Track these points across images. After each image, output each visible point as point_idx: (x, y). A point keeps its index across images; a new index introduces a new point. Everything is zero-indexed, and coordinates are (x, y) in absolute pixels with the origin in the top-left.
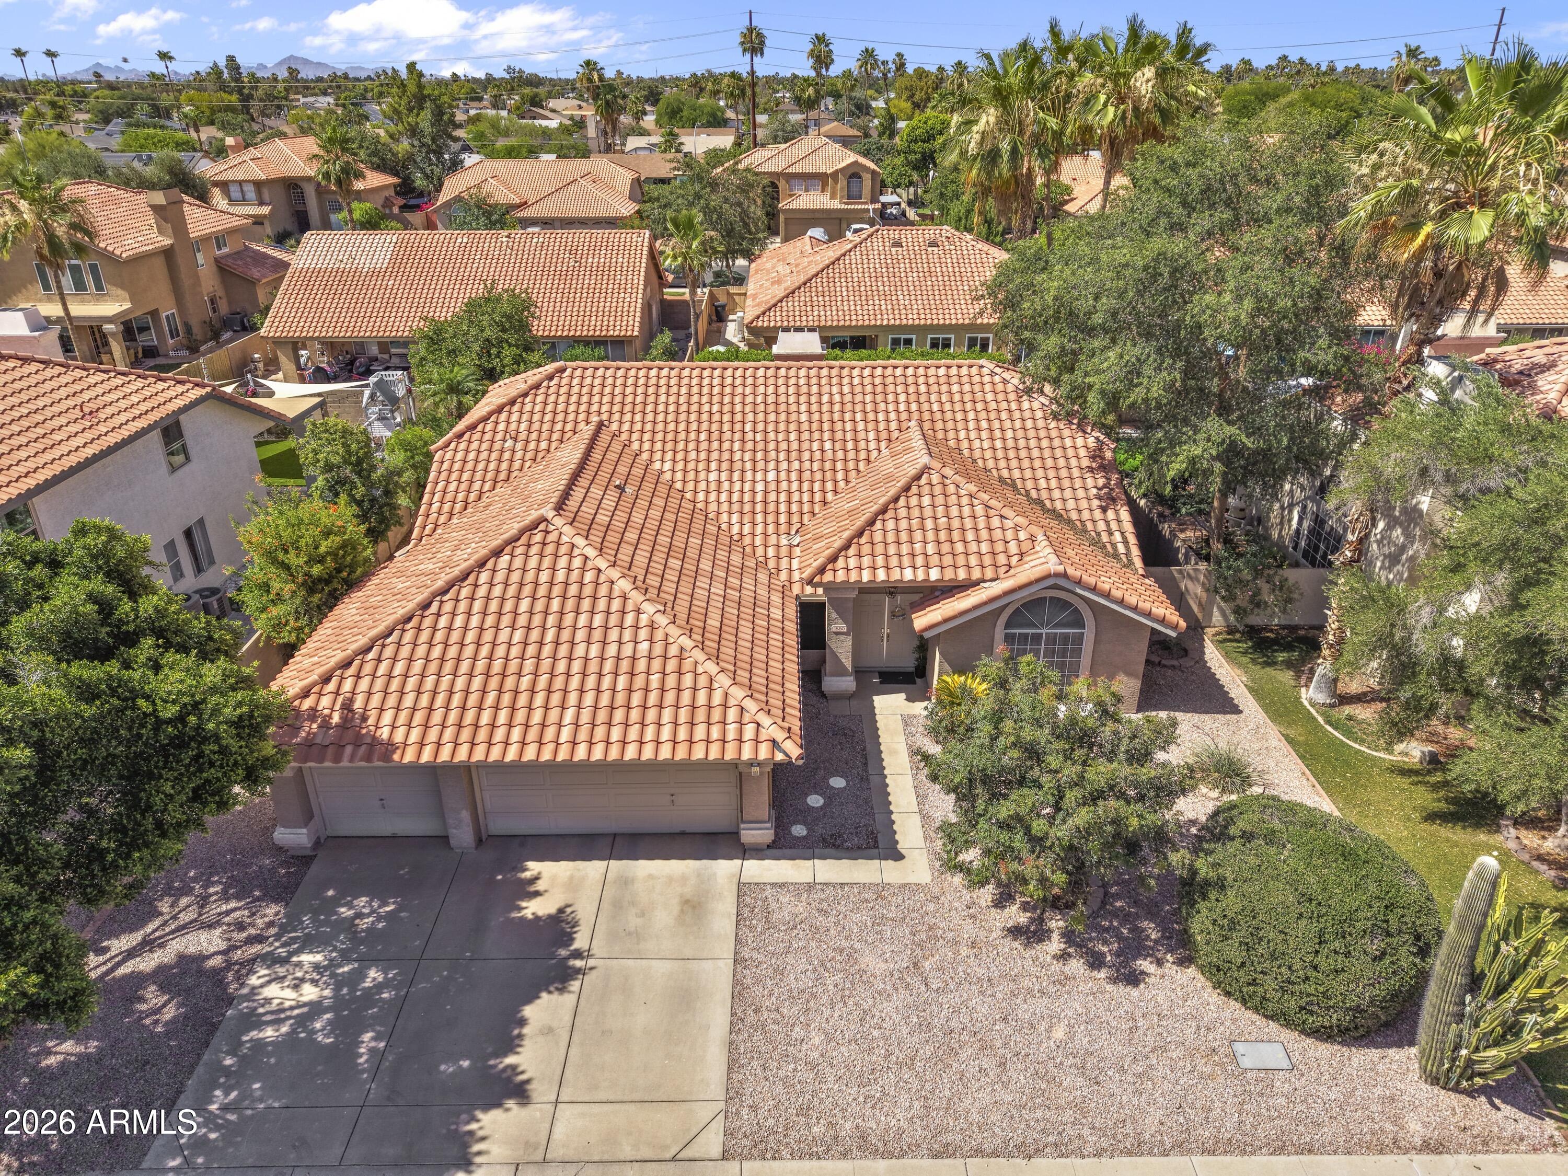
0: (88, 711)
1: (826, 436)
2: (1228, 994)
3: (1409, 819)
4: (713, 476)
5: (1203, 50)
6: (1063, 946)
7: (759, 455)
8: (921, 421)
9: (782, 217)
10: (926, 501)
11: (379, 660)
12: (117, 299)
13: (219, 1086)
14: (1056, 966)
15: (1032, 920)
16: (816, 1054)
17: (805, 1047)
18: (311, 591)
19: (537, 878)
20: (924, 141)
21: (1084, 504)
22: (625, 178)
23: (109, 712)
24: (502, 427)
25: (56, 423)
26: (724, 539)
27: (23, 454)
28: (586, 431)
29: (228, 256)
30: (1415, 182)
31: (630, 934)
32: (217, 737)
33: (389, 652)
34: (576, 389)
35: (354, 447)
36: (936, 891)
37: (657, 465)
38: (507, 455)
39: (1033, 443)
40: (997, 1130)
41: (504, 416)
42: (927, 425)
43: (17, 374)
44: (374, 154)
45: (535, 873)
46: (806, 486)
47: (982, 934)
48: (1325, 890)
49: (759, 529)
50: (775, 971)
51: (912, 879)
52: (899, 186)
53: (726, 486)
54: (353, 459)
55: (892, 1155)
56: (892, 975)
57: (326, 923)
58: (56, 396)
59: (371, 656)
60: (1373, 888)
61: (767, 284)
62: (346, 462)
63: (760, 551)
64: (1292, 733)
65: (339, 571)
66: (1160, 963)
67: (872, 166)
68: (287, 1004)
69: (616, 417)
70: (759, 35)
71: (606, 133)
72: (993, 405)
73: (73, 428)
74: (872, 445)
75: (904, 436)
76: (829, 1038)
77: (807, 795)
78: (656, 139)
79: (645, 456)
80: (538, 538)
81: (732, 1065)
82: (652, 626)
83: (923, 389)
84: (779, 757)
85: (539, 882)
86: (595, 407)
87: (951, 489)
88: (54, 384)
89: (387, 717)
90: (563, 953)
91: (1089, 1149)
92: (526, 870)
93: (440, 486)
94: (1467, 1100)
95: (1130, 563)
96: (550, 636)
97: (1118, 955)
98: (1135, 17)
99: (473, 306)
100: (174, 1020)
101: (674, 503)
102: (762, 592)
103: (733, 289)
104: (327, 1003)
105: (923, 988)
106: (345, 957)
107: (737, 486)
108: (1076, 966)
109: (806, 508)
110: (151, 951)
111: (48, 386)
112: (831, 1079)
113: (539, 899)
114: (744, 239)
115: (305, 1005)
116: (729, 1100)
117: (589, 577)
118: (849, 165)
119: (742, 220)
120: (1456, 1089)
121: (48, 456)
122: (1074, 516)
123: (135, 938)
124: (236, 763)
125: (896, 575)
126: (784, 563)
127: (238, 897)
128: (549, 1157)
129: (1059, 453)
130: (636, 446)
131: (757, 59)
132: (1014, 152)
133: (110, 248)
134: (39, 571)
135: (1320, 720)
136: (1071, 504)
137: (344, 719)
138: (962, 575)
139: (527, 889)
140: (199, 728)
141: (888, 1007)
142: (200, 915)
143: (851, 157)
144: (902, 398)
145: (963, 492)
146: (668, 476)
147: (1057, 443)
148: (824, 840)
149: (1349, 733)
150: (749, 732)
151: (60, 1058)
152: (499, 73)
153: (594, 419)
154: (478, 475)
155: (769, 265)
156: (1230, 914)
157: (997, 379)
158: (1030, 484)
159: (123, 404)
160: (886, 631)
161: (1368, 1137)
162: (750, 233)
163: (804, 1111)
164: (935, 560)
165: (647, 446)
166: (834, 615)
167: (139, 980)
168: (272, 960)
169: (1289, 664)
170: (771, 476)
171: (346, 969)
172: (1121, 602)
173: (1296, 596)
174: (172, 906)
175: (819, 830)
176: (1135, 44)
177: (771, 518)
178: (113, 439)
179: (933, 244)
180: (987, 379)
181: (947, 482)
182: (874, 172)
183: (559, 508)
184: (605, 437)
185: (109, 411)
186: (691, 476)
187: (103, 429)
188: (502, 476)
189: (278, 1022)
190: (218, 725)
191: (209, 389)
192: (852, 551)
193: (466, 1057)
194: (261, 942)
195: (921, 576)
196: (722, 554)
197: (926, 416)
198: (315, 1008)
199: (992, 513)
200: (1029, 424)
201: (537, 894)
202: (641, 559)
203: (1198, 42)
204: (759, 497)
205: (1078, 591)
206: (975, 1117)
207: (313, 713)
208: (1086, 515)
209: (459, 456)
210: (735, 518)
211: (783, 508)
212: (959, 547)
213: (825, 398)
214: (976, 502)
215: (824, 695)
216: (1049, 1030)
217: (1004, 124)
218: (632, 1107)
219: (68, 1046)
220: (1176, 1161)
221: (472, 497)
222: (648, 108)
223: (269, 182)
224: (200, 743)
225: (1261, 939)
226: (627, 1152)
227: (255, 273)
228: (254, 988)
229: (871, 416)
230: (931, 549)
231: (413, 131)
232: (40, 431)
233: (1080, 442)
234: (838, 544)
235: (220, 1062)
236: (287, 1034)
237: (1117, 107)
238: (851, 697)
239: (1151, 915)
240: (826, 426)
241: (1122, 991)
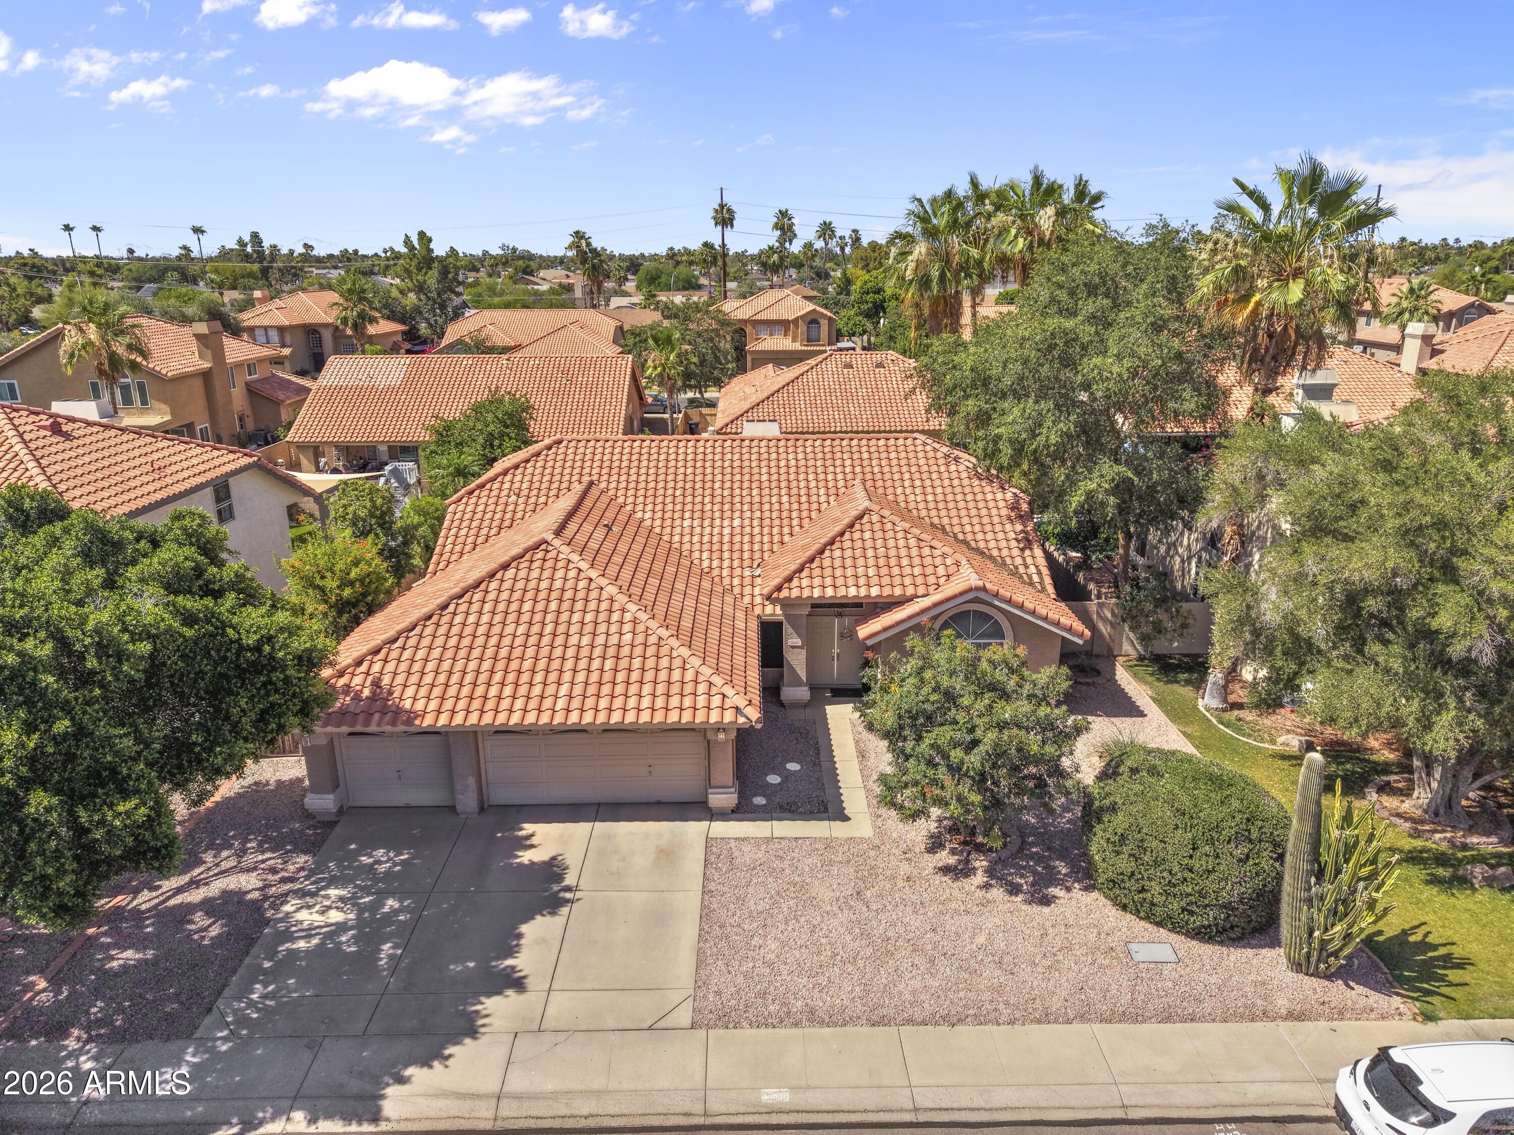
0: (189, 632)
1: (783, 492)
2: (1124, 907)
3: (1287, 790)
4: (687, 523)
5: (1097, 198)
6: (985, 879)
7: (727, 507)
8: (864, 481)
9: (749, 358)
10: (867, 535)
11: (403, 648)
12: (160, 412)
13: (259, 982)
14: (980, 893)
15: (960, 861)
16: (773, 956)
17: (762, 951)
18: (340, 613)
19: (532, 835)
20: (875, 293)
21: (1003, 544)
22: (609, 326)
23: (204, 635)
24: (507, 485)
25: (132, 474)
26: (696, 570)
27: (106, 494)
28: (578, 488)
29: (258, 381)
30: (1243, 263)
31: (612, 873)
32: (284, 668)
33: (412, 642)
34: (571, 457)
35: (379, 501)
36: (877, 842)
37: (639, 515)
38: (511, 508)
39: (959, 497)
40: (925, 1005)
41: (508, 477)
42: (869, 484)
43: (100, 436)
44: (386, 306)
45: (530, 832)
46: (766, 530)
47: (915, 872)
48: (1196, 806)
49: (726, 564)
50: (738, 899)
51: (857, 834)
52: (854, 334)
53: (698, 530)
54: (378, 513)
55: (836, 1025)
56: (837, 900)
57: (349, 867)
58: (131, 454)
59: (397, 645)
60: (1236, 804)
61: (736, 401)
62: (372, 515)
63: (727, 581)
64: (1189, 730)
65: (364, 595)
66: (1068, 890)
67: (829, 314)
68: (316, 924)
69: (605, 477)
70: (730, 211)
71: (592, 293)
72: (925, 468)
73: (145, 479)
74: (823, 499)
75: (850, 491)
76: (783, 944)
77: (767, 775)
78: (637, 299)
79: (629, 508)
80: (540, 555)
81: (700, 963)
82: (635, 621)
83: (865, 456)
84: (741, 720)
85: (534, 838)
86: (587, 470)
87: (889, 526)
88: (130, 446)
89: (410, 692)
90: (556, 888)
91: (1003, 1019)
92: (522, 829)
93: (453, 532)
94: (1327, 983)
95: (1043, 590)
96: (549, 629)
97: (1033, 885)
98: (1036, 168)
99: (478, 409)
100: (219, 936)
101: (653, 542)
102: (728, 609)
103: (705, 411)
104: (350, 923)
105: (865, 909)
106: (366, 890)
107: (708, 530)
108: (997, 893)
109: (766, 547)
110: (197, 888)
111: (125, 447)
112: (786, 972)
113: (533, 850)
114: (715, 368)
115: (332, 925)
116: (697, 988)
117: (582, 584)
118: (808, 313)
119: (713, 353)
120: (1315, 974)
121: (126, 497)
122: (995, 553)
123: (185, 879)
124: (294, 695)
125: (842, 592)
126: (747, 590)
127: (273, 850)
128: (543, 1027)
129: (981, 505)
130: (621, 500)
131: (728, 231)
132: (942, 276)
133: (157, 368)
134: (143, 545)
135: (1214, 721)
136: (992, 544)
137: (374, 693)
138: (898, 591)
139: (525, 843)
140: (272, 657)
141: (835, 922)
142: (239, 862)
143: (810, 307)
144: (848, 462)
145: (898, 529)
146: (648, 523)
147: (979, 497)
148: (781, 807)
149: (1239, 730)
150: (716, 701)
151: (121, 962)
152: (495, 251)
153: (586, 479)
154: (486, 523)
155: (737, 389)
156: (1119, 831)
157: (928, 448)
158: (957, 529)
159: (185, 464)
160: (836, 651)
161: (1242, 1009)
162: (721, 363)
163: (763, 995)
164: (875, 580)
165: (630, 500)
166: (790, 630)
167: (190, 908)
168: (302, 894)
169: (1188, 682)
170: (737, 523)
171: (367, 900)
172: (1033, 613)
173: (1190, 621)
174: (215, 857)
175: (777, 799)
176: (1038, 190)
177: (736, 555)
178: (177, 489)
179: (880, 365)
180: (920, 448)
181: (885, 521)
182: (830, 319)
183: (558, 533)
184: (594, 492)
185: (174, 468)
186: (668, 522)
187: (169, 480)
188: (507, 523)
189: (309, 937)
190: (285, 655)
191: (256, 459)
192: (805, 573)
193: (471, 960)
194: (292, 882)
195: (863, 592)
196: (694, 580)
197: (869, 476)
198: (341, 927)
199: (922, 544)
200: (956, 482)
201: (532, 846)
202: (626, 574)
203: (1093, 189)
204: (726, 539)
205: (996, 603)
206: (908, 997)
207: (347, 688)
208: (1005, 552)
209: (470, 508)
210: (705, 555)
211: (746, 547)
212: (896, 571)
213: (783, 463)
214: (909, 536)
215: (782, 705)
216: (973, 937)
217: (933, 253)
218: (615, 993)
219: (129, 954)
220: (1076, 1027)
221: (480, 540)
222: (630, 277)
223: (291, 328)
224: (270, 672)
225: (1145, 850)
226: (611, 1023)
227: (281, 395)
228: (288, 913)
229: (822, 476)
230: (871, 572)
231: (421, 288)
232: (119, 478)
233: (999, 496)
234: (793, 567)
235: (260, 965)
236: (317, 945)
237: (1025, 239)
238: (806, 705)
239: (1062, 858)
240: (783, 484)
241: (1036, 910)
